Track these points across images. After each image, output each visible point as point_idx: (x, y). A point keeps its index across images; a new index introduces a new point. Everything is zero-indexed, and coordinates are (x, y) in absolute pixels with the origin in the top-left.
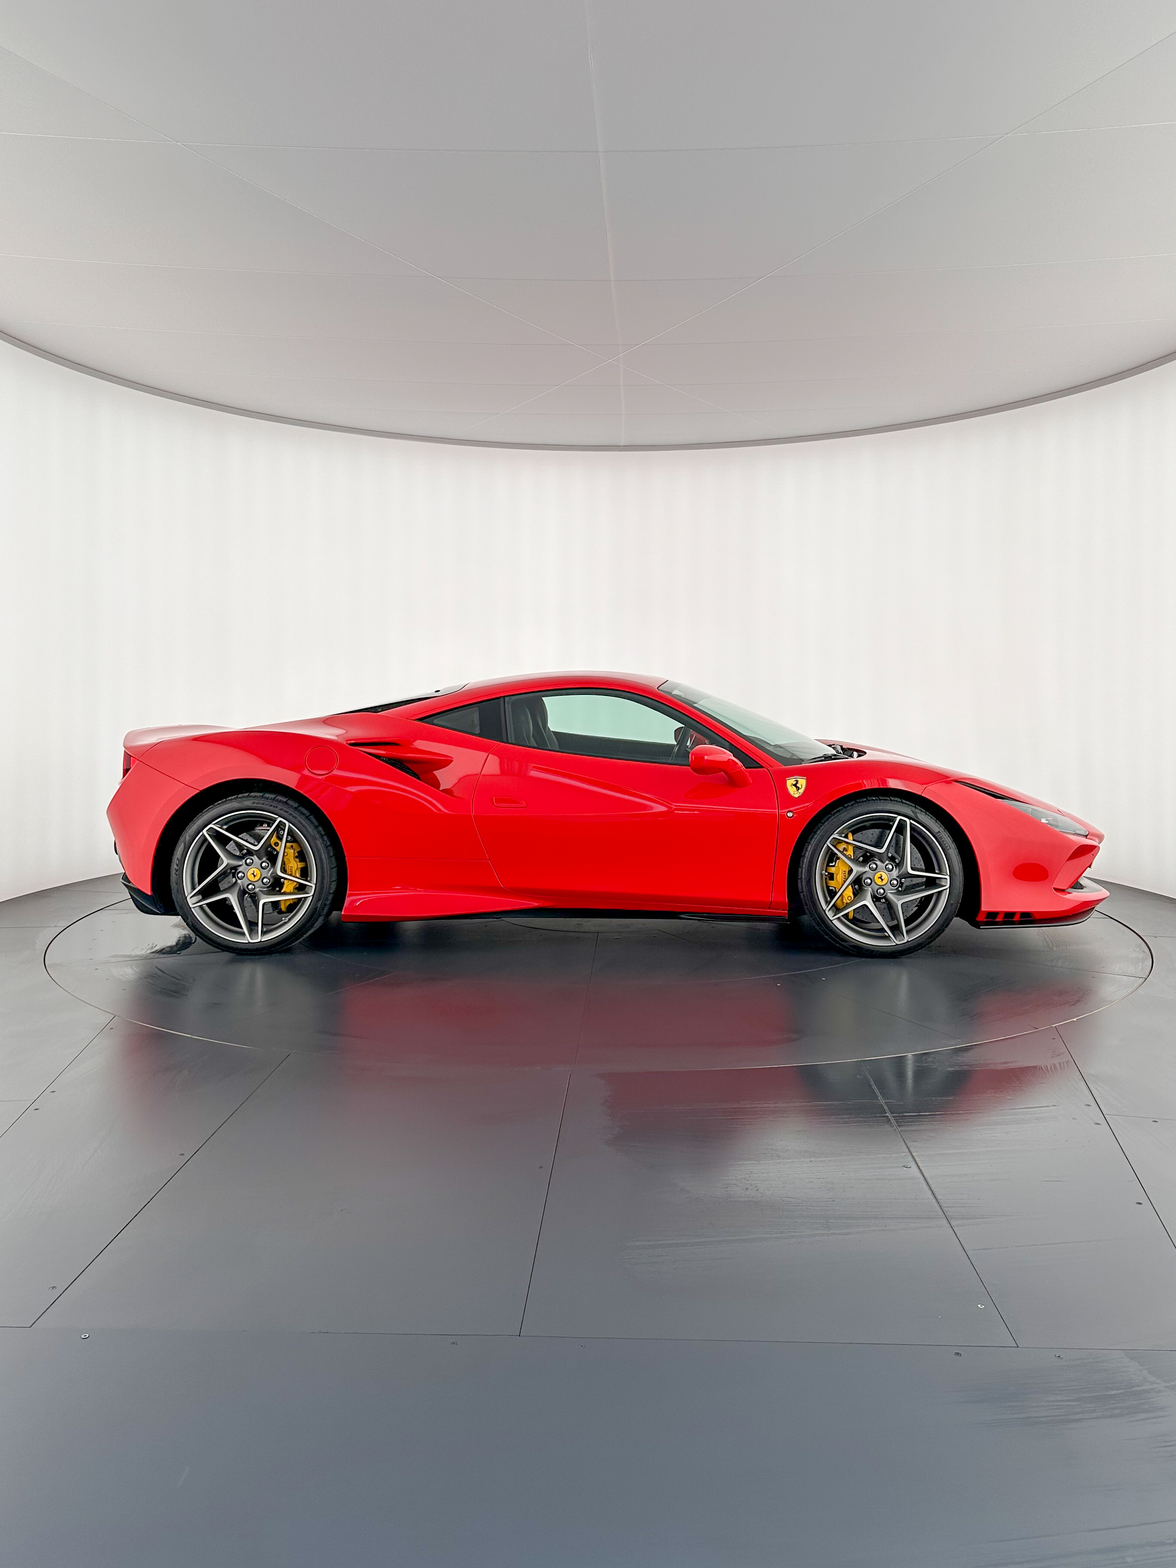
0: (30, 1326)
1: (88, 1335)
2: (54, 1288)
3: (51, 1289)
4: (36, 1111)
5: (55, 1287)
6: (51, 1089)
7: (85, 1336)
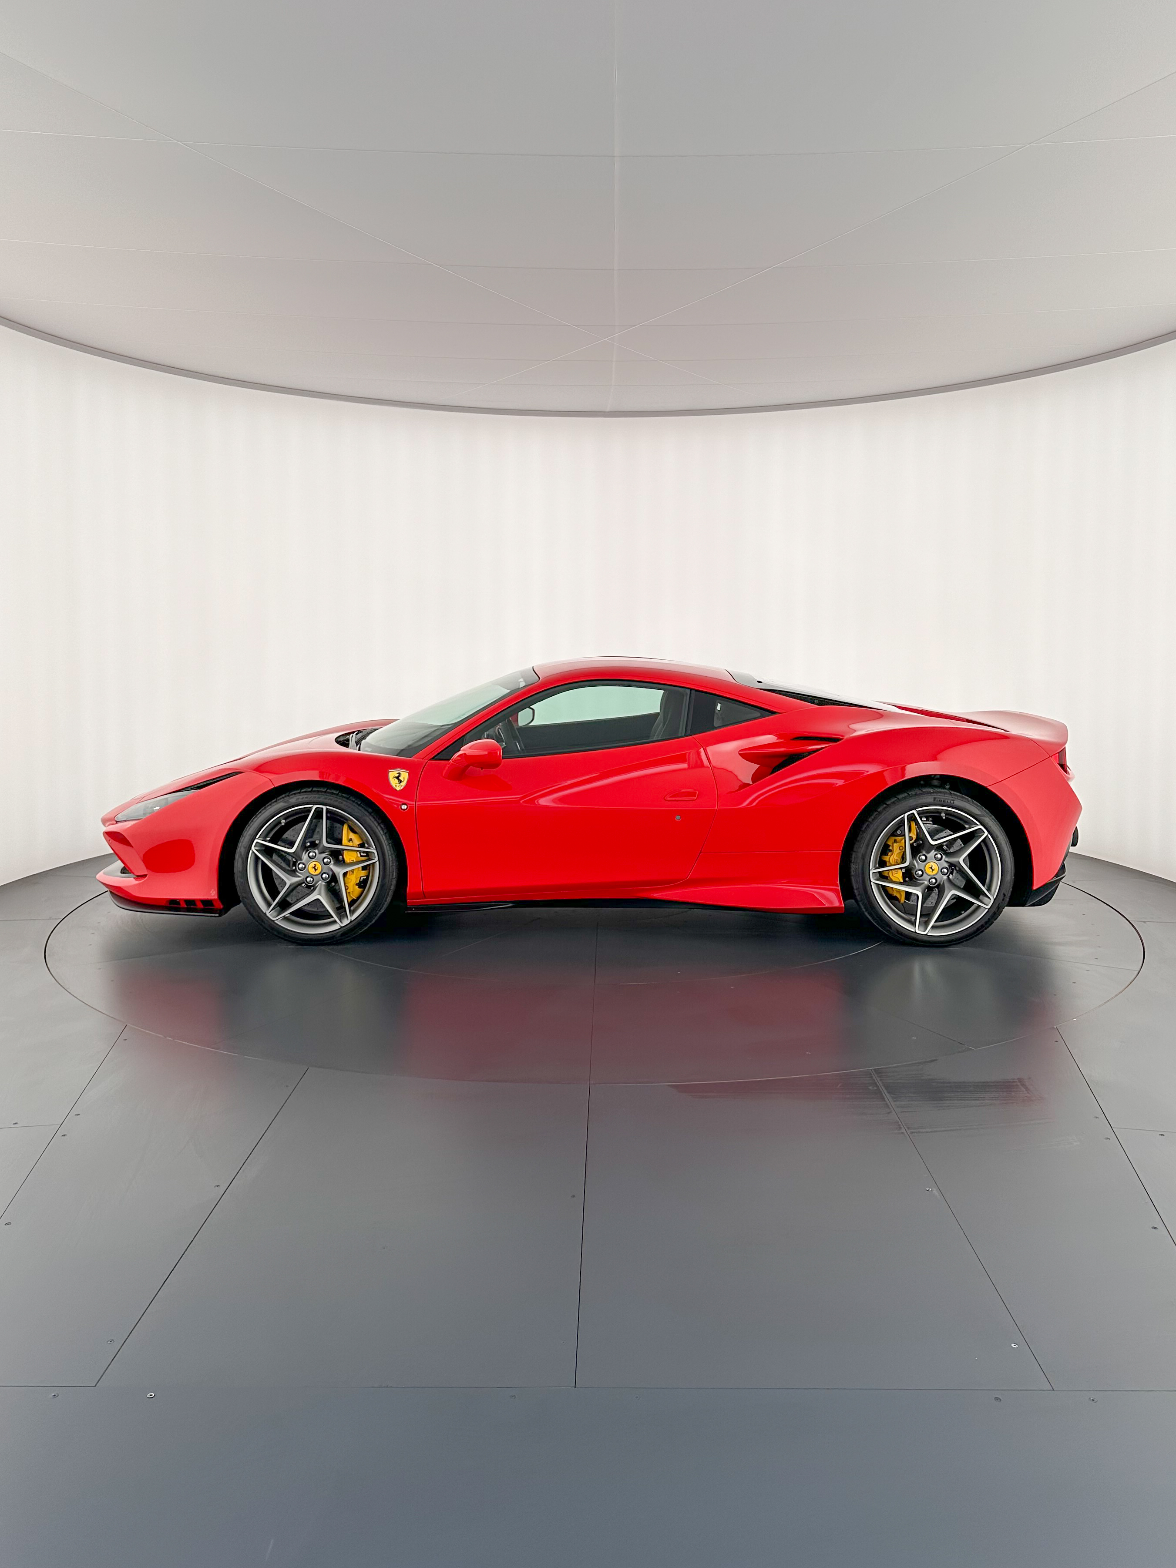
0: (94, 1385)
1: (153, 1395)
2: (112, 1342)
3: (109, 1342)
4: (63, 1137)
5: (113, 1340)
6: (74, 1112)
7: (151, 1395)
